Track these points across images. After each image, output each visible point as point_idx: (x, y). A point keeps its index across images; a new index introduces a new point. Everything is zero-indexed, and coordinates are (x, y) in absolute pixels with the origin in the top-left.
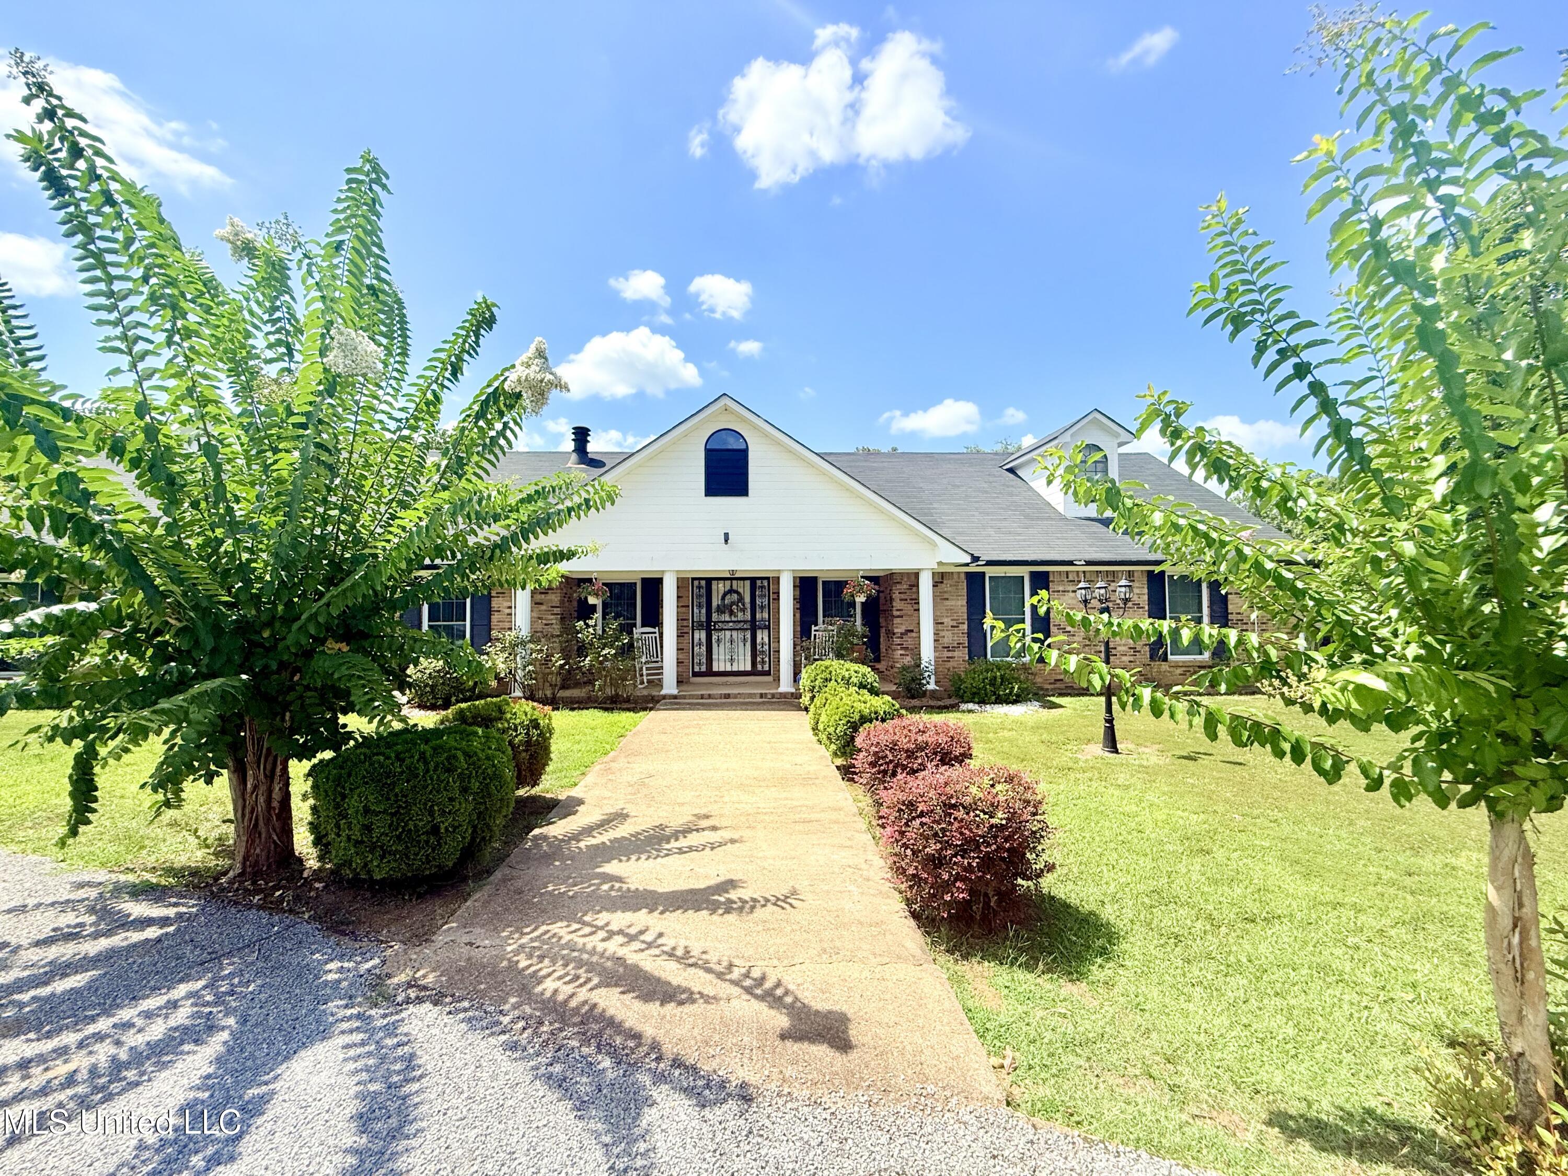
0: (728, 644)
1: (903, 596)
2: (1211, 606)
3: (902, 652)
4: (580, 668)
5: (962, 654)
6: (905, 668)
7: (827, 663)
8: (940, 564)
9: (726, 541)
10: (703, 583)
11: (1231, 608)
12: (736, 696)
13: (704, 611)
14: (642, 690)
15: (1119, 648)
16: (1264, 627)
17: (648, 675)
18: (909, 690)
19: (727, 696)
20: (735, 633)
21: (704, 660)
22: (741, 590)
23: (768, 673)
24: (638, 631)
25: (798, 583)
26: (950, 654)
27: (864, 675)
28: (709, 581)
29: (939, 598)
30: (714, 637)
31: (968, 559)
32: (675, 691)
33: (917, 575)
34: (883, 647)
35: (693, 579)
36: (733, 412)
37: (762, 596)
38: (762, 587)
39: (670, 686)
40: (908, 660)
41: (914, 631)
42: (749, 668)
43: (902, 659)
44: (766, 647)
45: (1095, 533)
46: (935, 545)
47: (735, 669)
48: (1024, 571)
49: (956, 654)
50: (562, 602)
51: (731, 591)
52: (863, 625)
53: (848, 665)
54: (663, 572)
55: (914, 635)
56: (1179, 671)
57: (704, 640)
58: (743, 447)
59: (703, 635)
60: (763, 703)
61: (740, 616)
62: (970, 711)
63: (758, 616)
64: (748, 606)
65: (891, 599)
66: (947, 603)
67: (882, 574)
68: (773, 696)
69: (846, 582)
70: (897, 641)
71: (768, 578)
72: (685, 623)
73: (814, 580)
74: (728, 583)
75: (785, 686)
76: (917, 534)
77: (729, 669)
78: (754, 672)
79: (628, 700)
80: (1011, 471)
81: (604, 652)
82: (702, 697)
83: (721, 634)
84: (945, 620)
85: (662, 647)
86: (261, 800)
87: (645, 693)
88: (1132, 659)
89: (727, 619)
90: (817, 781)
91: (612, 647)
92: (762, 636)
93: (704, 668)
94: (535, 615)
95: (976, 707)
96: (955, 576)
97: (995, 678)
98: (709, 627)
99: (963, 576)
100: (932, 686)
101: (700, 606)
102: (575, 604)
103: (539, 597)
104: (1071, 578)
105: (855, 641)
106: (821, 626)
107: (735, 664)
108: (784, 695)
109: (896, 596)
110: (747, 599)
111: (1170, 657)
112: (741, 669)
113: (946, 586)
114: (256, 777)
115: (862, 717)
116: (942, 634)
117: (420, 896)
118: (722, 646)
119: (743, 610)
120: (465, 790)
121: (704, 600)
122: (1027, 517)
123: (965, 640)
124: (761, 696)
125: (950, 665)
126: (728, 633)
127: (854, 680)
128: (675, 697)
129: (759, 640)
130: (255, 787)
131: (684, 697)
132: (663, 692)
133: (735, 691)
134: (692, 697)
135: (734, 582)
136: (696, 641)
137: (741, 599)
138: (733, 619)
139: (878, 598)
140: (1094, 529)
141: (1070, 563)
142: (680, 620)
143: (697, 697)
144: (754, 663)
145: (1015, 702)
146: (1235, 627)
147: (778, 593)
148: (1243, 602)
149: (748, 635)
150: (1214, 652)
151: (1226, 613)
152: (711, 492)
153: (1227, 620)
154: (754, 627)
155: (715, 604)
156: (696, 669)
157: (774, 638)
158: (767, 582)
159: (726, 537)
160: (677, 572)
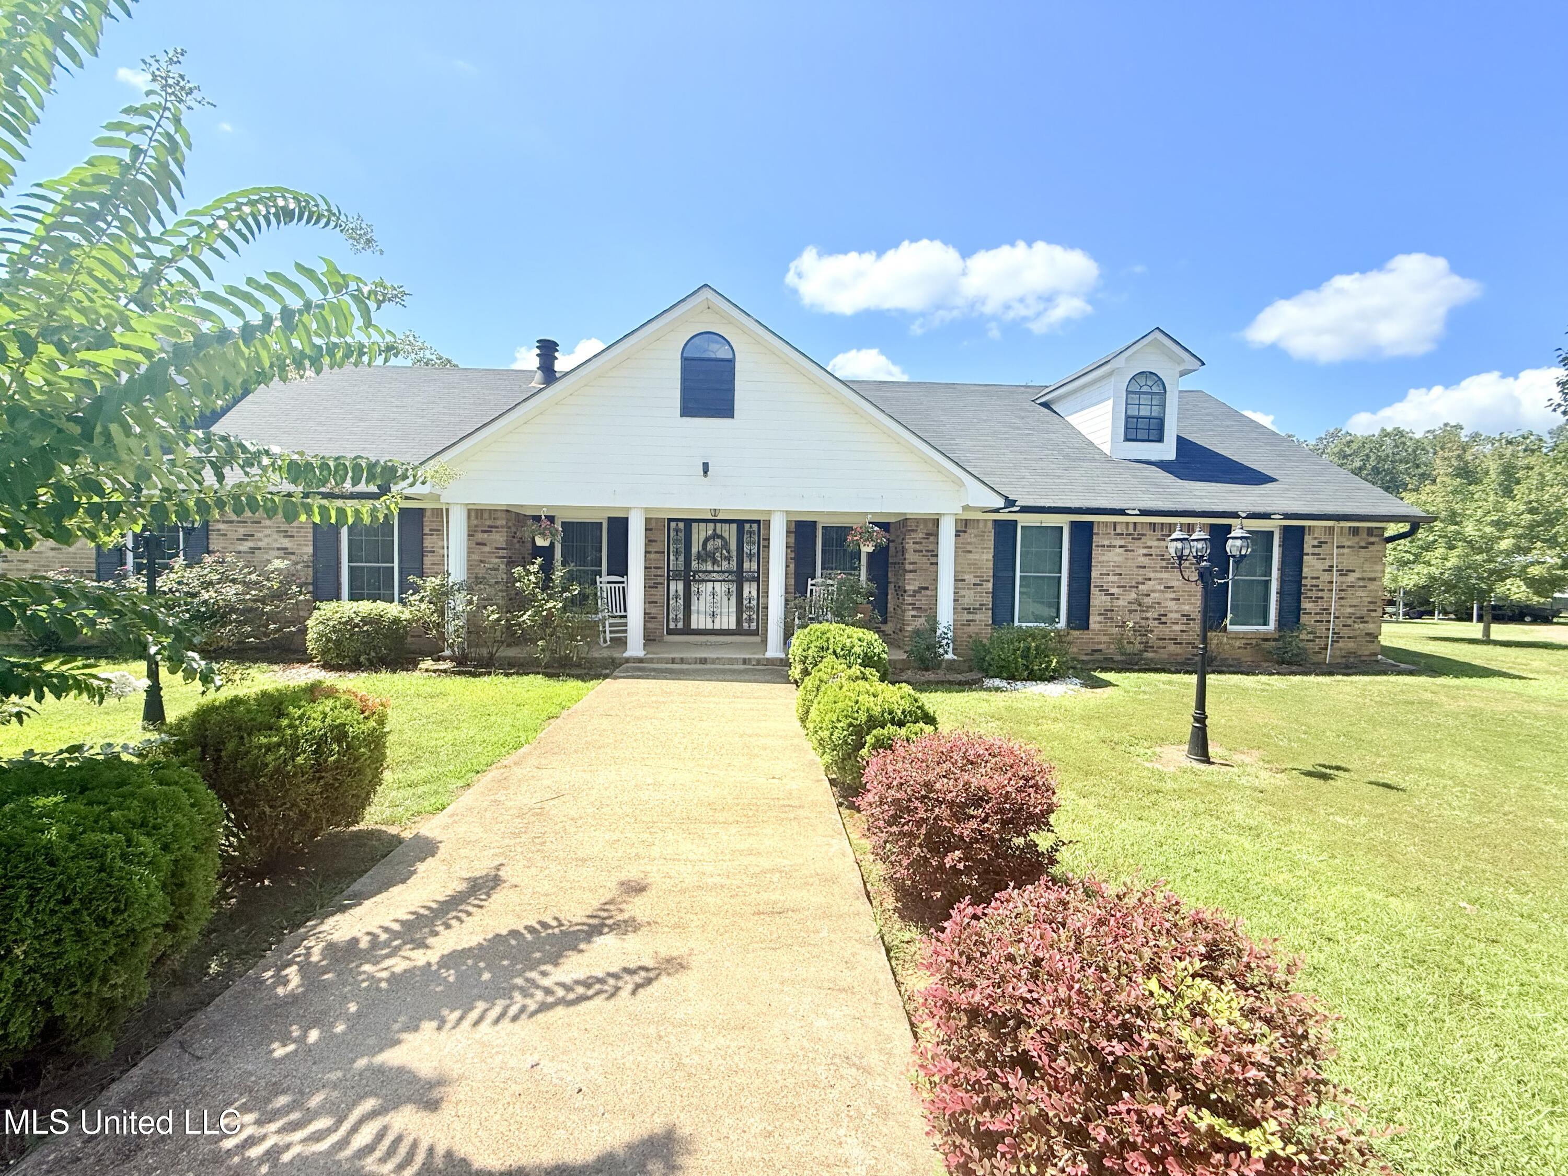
0: (709, 598)
1: (918, 547)
2: (1282, 569)
3: (913, 613)
4: (518, 624)
5: (985, 617)
6: (917, 632)
7: (825, 626)
8: (966, 508)
9: (706, 472)
10: (681, 525)
11: (1306, 571)
12: (713, 661)
13: (682, 558)
14: (601, 653)
15: (1170, 615)
16: (1343, 594)
17: (611, 632)
18: (922, 660)
19: (704, 661)
20: (717, 585)
21: (681, 616)
22: (726, 535)
23: (755, 633)
24: (602, 578)
25: (793, 529)
26: (971, 617)
27: (870, 644)
28: (689, 522)
29: (961, 550)
30: (694, 589)
31: (1000, 503)
32: (641, 653)
33: (936, 522)
34: (891, 607)
35: (670, 520)
36: (716, 310)
37: (751, 543)
38: (751, 532)
39: (635, 647)
40: (921, 623)
41: (930, 588)
42: (733, 626)
43: (914, 622)
44: (754, 603)
45: (1147, 477)
46: (962, 484)
47: (717, 626)
48: (1063, 521)
49: (977, 617)
50: (508, 543)
51: (715, 536)
52: (869, 579)
53: (850, 630)
54: (628, 509)
55: (928, 592)
56: (1238, 645)
57: (681, 593)
58: (730, 356)
59: (681, 586)
60: (745, 671)
61: (724, 565)
62: (997, 689)
63: (746, 566)
64: (734, 554)
65: (903, 551)
66: (971, 556)
67: (892, 520)
68: (759, 662)
69: (851, 528)
70: (909, 600)
71: (758, 522)
72: (659, 572)
73: (813, 524)
74: (711, 525)
75: (774, 650)
76: (941, 470)
77: (710, 626)
78: (739, 631)
80: (1046, 405)
82: (673, 661)
83: (702, 587)
84: (966, 577)
85: (625, 599)
87: (605, 655)
88: (1184, 627)
89: (710, 568)
90: (800, 812)
92: (750, 589)
93: (680, 625)
94: (475, 557)
95: (1004, 684)
96: (981, 525)
97: (1029, 648)
98: (687, 577)
99: (990, 525)
100: (950, 656)
101: (677, 553)
102: (529, 545)
103: (480, 536)
104: (1118, 531)
105: (859, 600)
106: (819, 580)
107: (717, 620)
108: (771, 662)
109: (910, 546)
110: (733, 546)
111: (1229, 626)
112: (725, 627)
113: (969, 537)
115: (870, 718)
116: (962, 592)
118: (702, 598)
119: (728, 559)
121: (682, 546)
122: (1067, 457)
123: (988, 600)
124: (745, 661)
125: (972, 629)
126: (710, 585)
127: (857, 650)
128: (641, 660)
129: (746, 594)
131: (651, 661)
132: (626, 655)
134: (660, 661)
135: (719, 525)
136: (672, 593)
137: (726, 545)
138: (716, 568)
139: (888, 547)
140: (1147, 473)
141: (1122, 512)
142: (651, 568)
143: (669, 662)
144: (739, 621)
145: (1051, 679)
146: (1309, 594)
147: (768, 539)
148: (1320, 565)
149: (733, 588)
150: (1282, 623)
151: (1299, 576)
152: (687, 411)
153: (1300, 585)
154: (740, 578)
155: (694, 550)
156: (672, 626)
157: (763, 592)
158: (755, 526)
159: (706, 468)
160: (647, 510)
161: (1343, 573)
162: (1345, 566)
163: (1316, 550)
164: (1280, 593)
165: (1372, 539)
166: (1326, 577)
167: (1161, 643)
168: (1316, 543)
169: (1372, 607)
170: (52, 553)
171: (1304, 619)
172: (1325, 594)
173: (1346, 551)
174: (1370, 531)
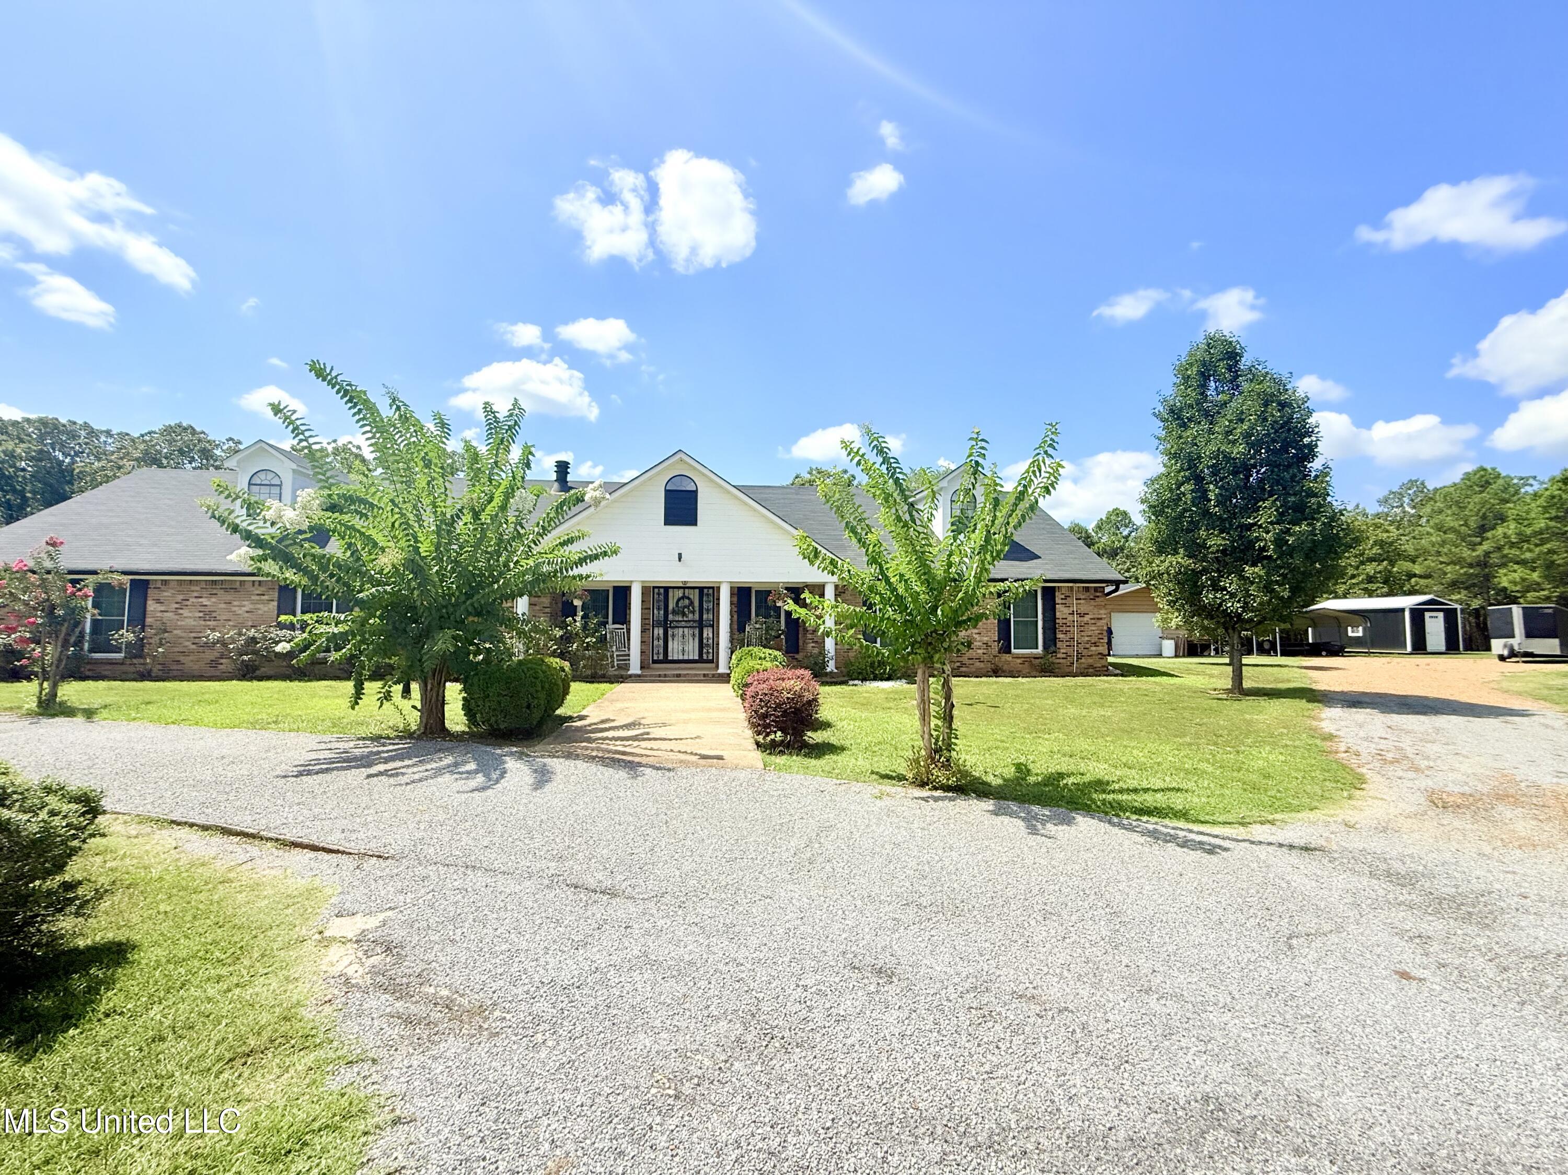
0: (681, 639)
2: (1043, 614)
3: (812, 644)
4: (569, 652)
6: (812, 656)
7: (750, 648)
9: (680, 560)
10: (662, 591)
11: (1058, 614)
12: (685, 675)
13: (662, 612)
14: (612, 671)
15: (975, 644)
16: (1082, 629)
17: (618, 660)
19: (679, 675)
20: (686, 630)
21: (662, 651)
22: (692, 597)
23: (712, 661)
24: (610, 626)
25: (734, 592)
27: (776, 657)
28: (666, 589)
30: (670, 633)
32: (639, 672)
33: (823, 587)
34: (799, 641)
35: (654, 587)
36: (686, 463)
37: (708, 602)
38: (708, 595)
39: (635, 669)
40: (815, 651)
42: (697, 658)
43: (812, 651)
44: (711, 641)
47: (686, 658)
50: (551, 603)
51: (683, 598)
52: (785, 624)
53: (765, 649)
54: (631, 582)
56: (1019, 661)
57: (662, 636)
58: (695, 489)
59: (661, 631)
60: (705, 679)
61: (691, 616)
63: (705, 616)
64: (697, 609)
67: (796, 586)
68: (713, 675)
69: (770, 592)
70: (809, 636)
71: (713, 588)
72: (647, 622)
73: (749, 590)
74: (681, 591)
75: (722, 669)
77: (681, 658)
78: (701, 660)
79: (603, 676)
81: (587, 640)
82: (660, 676)
83: (676, 631)
85: (629, 640)
86: (434, 695)
87: (616, 673)
88: (985, 651)
89: (681, 619)
91: (593, 636)
92: (708, 632)
93: (661, 657)
95: (859, 682)
97: (874, 662)
98: (666, 625)
100: (832, 667)
101: (659, 609)
102: (560, 605)
105: (774, 634)
106: (754, 624)
107: (686, 654)
108: (721, 675)
110: (697, 604)
111: (1013, 650)
112: (691, 658)
114: (432, 684)
117: (519, 740)
118: (676, 639)
119: (693, 612)
120: (543, 687)
121: (662, 604)
124: (704, 675)
125: (849, 655)
126: (681, 630)
128: (639, 676)
129: (705, 635)
130: (431, 689)
131: (646, 676)
132: (630, 673)
133: (685, 672)
134: (651, 676)
135: (687, 590)
136: (656, 636)
137: (692, 603)
138: (685, 619)
142: (643, 619)
143: (656, 676)
144: (701, 653)
145: (886, 679)
146: (1061, 629)
147: (718, 599)
148: (1066, 611)
149: (697, 631)
150: (1045, 647)
151: (1054, 618)
152: (668, 522)
153: (1055, 623)
154: (701, 625)
155: (671, 607)
156: (655, 658)
157: (716, 634)
158: (711, 591)
159: (680, 556)
160: (643, 582)
161: (1081, 615)
162: (1082, 611)
163: (1064, 601)
164: (1044, 628)
165: (1098, 594)
166: (1070, 618)
167: (971, 662)
168: (1063, 597)
169: (1100, 636)
170: (247, 615)
171: (1059, 644)
172: (1071, 629)
173: (1082, 601)
174: (1096, 589)
